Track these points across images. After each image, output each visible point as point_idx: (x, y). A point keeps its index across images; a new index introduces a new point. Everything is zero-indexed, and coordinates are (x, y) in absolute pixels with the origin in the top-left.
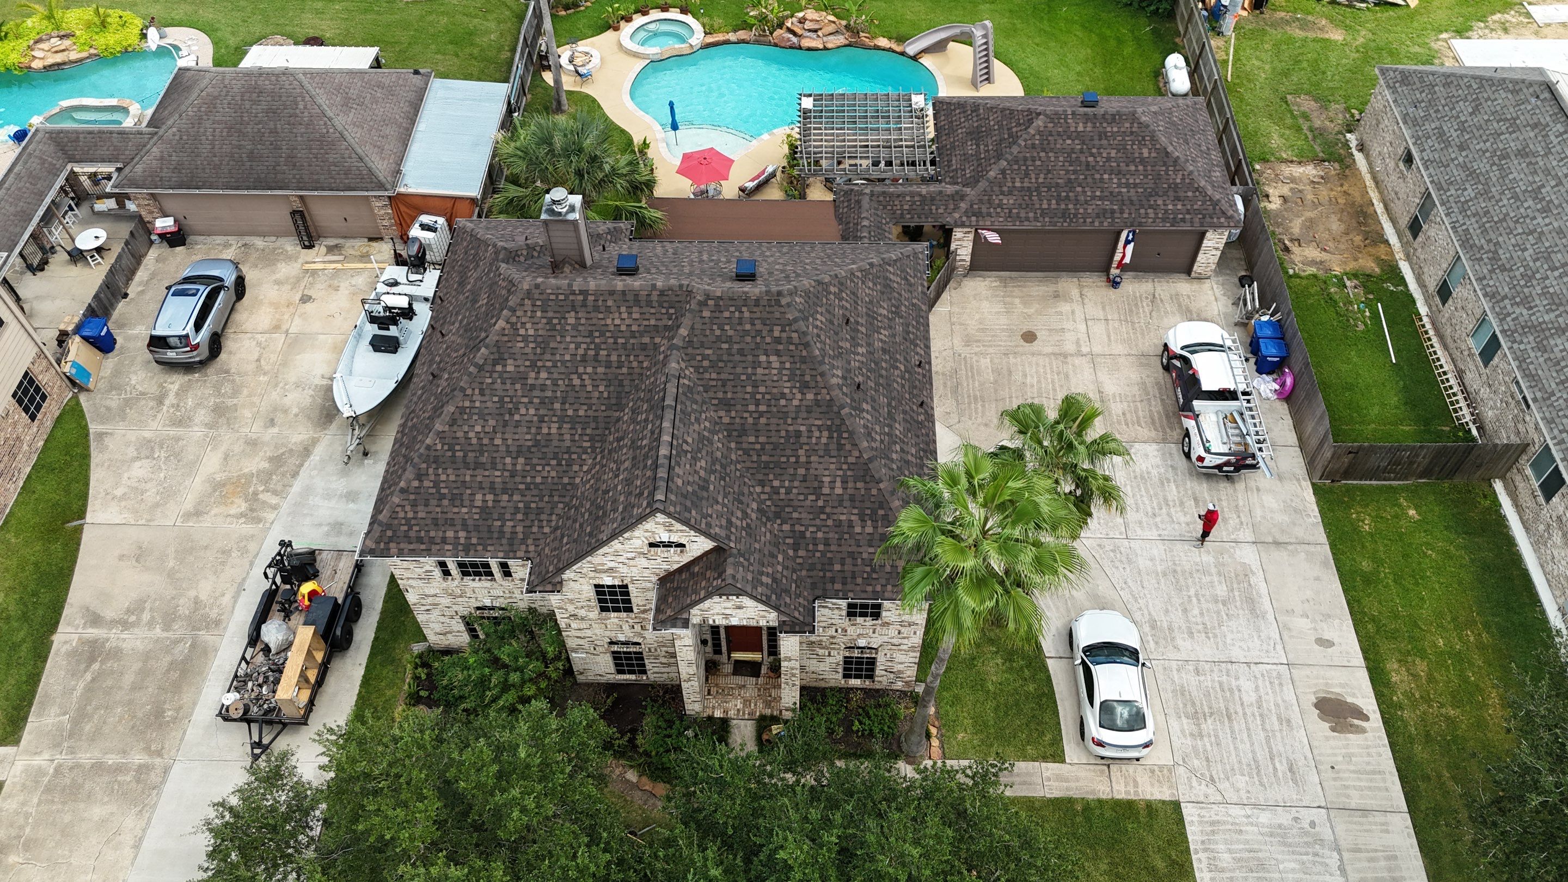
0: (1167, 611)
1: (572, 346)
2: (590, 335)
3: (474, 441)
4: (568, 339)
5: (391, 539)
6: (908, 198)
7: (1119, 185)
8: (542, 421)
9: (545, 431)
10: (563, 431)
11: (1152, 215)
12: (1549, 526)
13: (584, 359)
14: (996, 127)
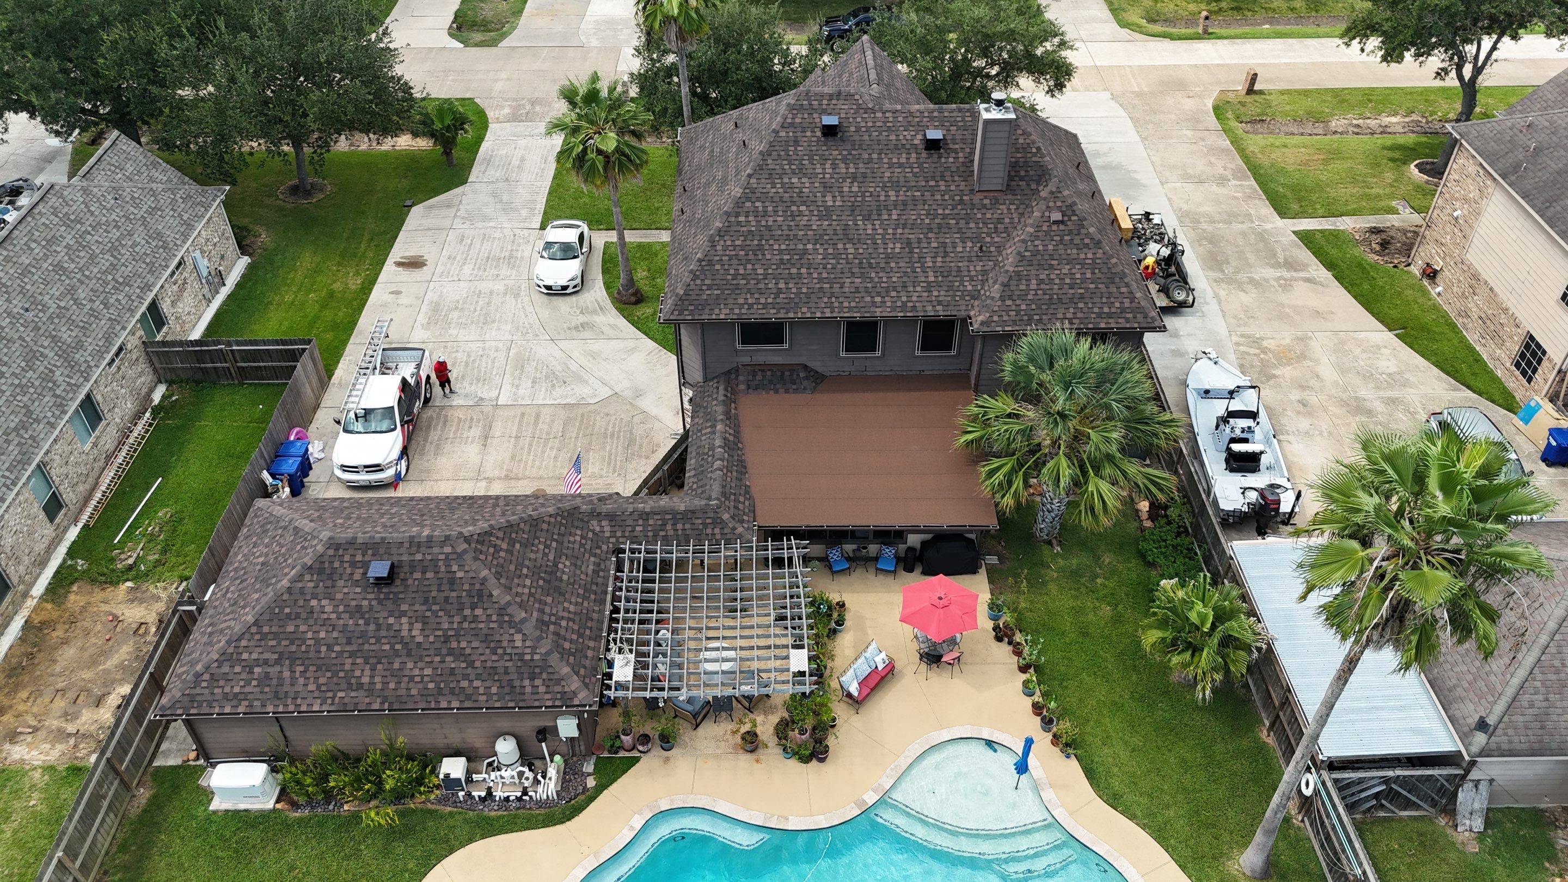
14: (525, 571)
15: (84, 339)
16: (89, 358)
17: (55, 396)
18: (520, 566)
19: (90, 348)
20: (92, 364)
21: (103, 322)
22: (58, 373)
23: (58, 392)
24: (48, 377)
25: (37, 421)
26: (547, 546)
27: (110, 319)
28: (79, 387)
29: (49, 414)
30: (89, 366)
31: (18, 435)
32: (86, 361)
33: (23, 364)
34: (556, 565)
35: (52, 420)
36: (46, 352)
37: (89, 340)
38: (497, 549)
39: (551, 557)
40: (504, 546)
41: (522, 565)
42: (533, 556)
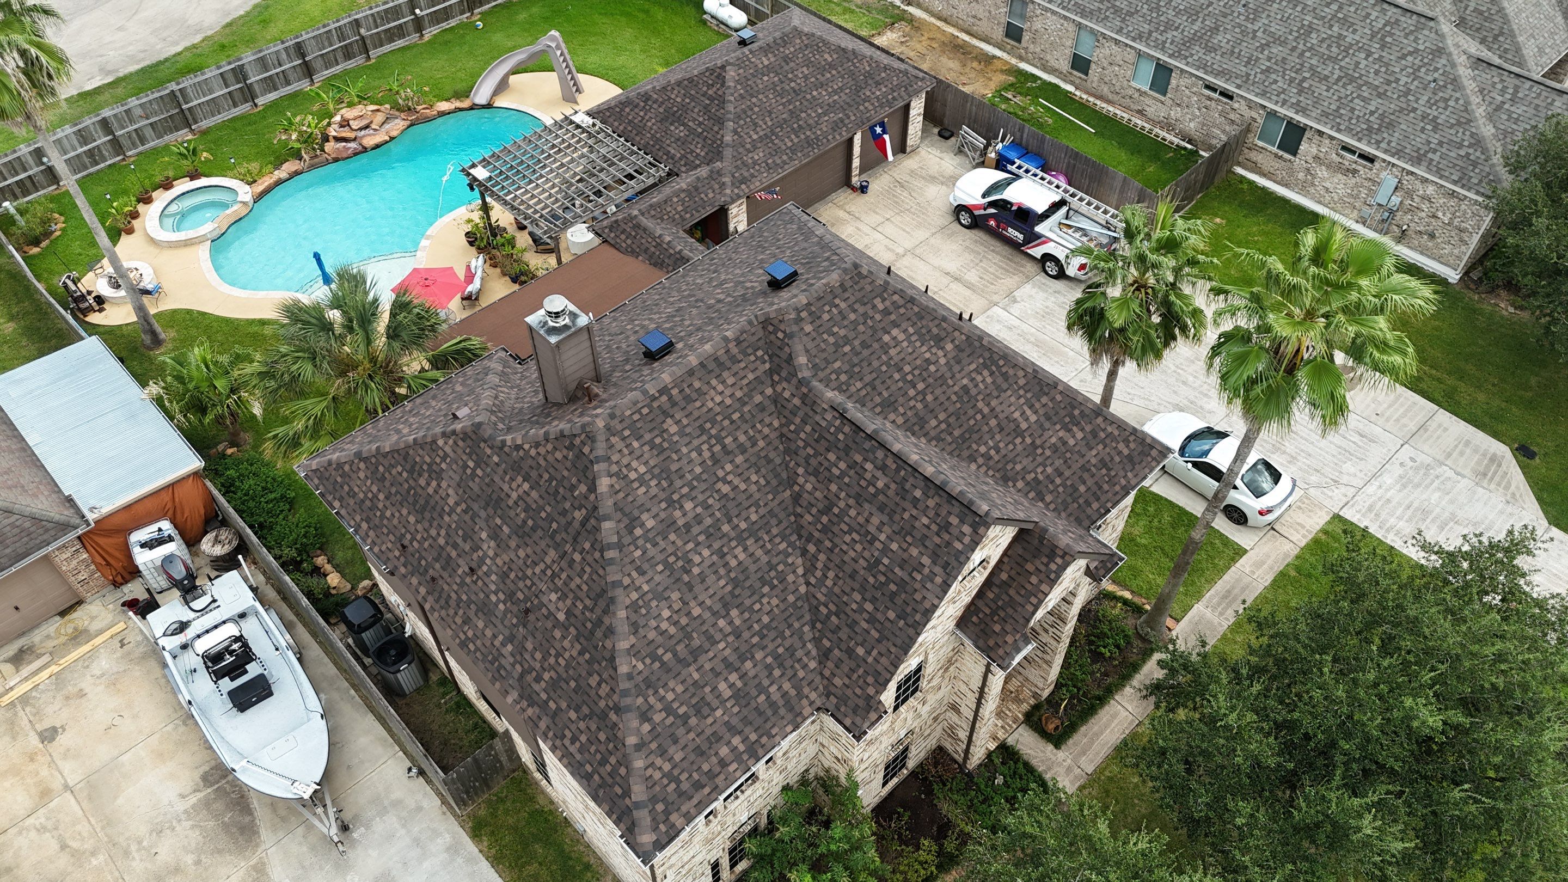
0: (1175, 392)
1: (694, 455)
2: (702, 430)
3: (672, 630)
4: (685, 450)
5: (667, 813)
6: (675, 200)
7: (829, 94)
8: (723, 556)
9: (733, 563)
10: (751, 550)
11: (871, 107)
12: (1308, 170)
13: (716, 461)
14: (687, 100)
15: (1219, 53)
16: (1196, 57)
17: (1150, 33)
18: (693, 98)
19: (1208, 58)
20: (1190, 60)
21: (1244, 69)
22: (1175, 33)
23: (1154, 34)
24: (1169, 26)
25: (1123, 20)
26: (700, 124)
27: (1248, 75)
28: (1162, 49)
29: (1130, 29)
30: (1186, 58)
31: (1108, 8)
32: (1192, 55)
33: (1182, 7)
34: (684, 125)
35: (1125, 31)
36: (1198, 23)
37: (1218, 57)
38: (710, 86)
39: (690, 124)
40: (710, 92)
41: (692, 100)
42: (696, 110)
